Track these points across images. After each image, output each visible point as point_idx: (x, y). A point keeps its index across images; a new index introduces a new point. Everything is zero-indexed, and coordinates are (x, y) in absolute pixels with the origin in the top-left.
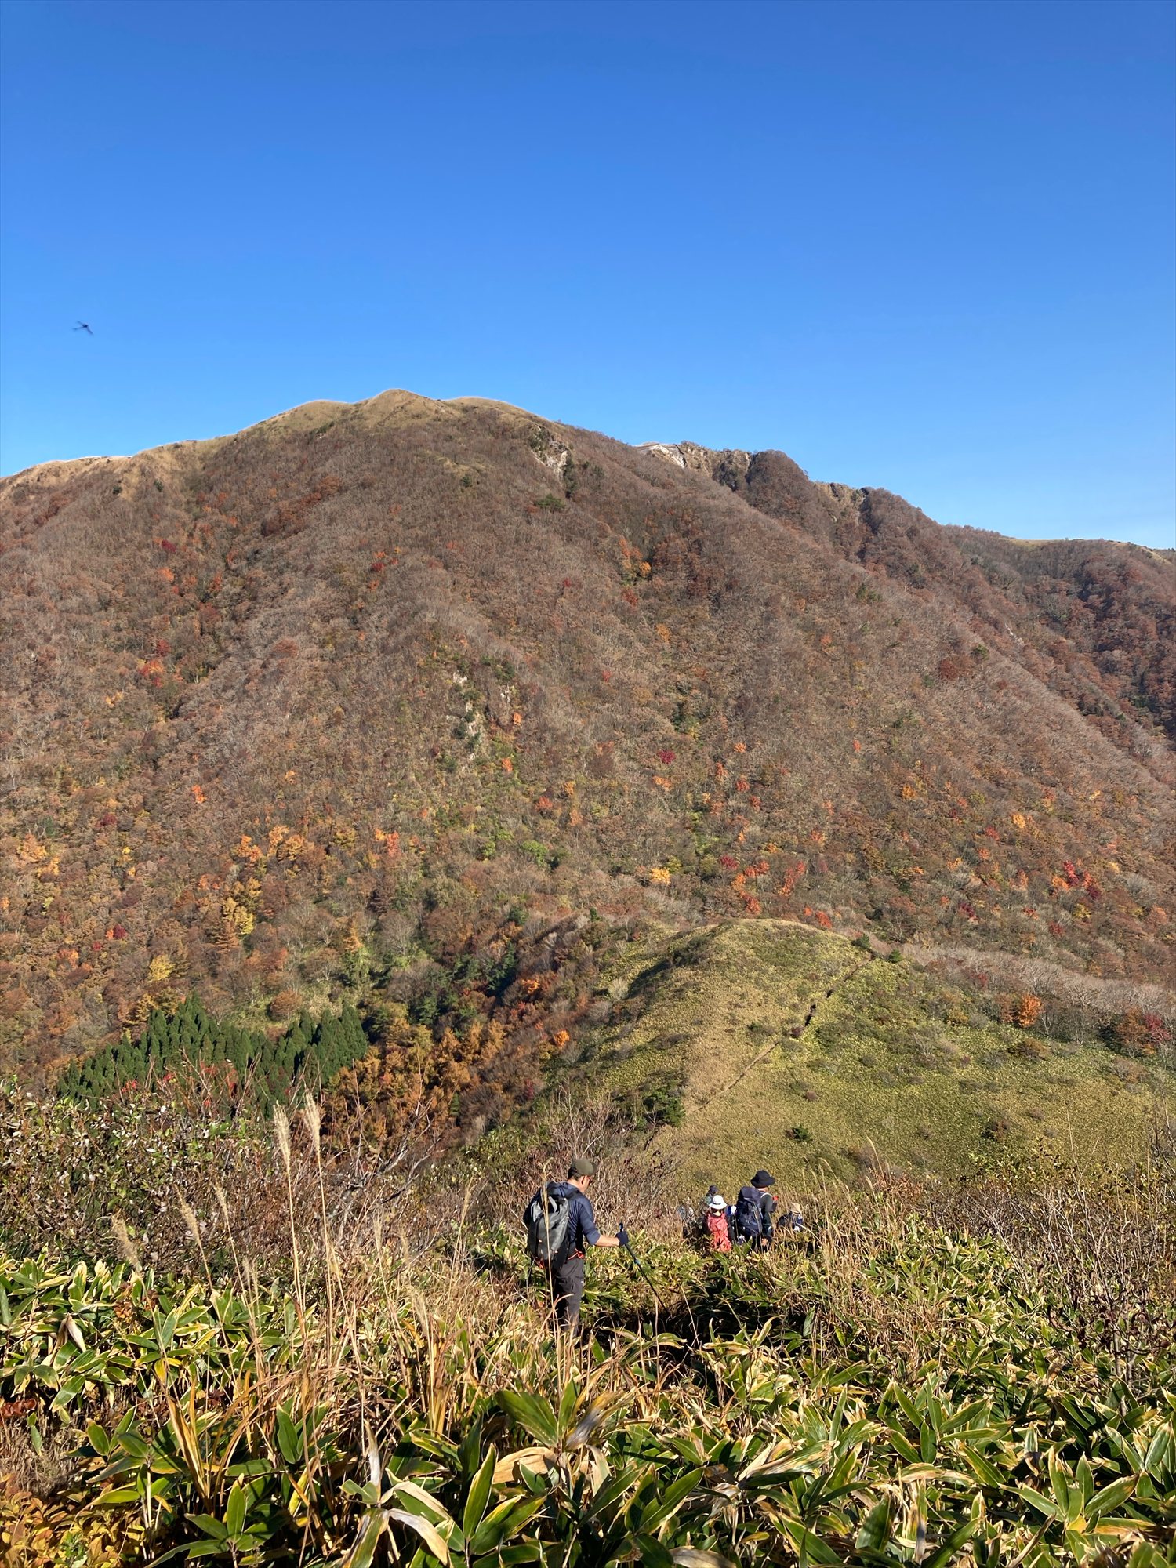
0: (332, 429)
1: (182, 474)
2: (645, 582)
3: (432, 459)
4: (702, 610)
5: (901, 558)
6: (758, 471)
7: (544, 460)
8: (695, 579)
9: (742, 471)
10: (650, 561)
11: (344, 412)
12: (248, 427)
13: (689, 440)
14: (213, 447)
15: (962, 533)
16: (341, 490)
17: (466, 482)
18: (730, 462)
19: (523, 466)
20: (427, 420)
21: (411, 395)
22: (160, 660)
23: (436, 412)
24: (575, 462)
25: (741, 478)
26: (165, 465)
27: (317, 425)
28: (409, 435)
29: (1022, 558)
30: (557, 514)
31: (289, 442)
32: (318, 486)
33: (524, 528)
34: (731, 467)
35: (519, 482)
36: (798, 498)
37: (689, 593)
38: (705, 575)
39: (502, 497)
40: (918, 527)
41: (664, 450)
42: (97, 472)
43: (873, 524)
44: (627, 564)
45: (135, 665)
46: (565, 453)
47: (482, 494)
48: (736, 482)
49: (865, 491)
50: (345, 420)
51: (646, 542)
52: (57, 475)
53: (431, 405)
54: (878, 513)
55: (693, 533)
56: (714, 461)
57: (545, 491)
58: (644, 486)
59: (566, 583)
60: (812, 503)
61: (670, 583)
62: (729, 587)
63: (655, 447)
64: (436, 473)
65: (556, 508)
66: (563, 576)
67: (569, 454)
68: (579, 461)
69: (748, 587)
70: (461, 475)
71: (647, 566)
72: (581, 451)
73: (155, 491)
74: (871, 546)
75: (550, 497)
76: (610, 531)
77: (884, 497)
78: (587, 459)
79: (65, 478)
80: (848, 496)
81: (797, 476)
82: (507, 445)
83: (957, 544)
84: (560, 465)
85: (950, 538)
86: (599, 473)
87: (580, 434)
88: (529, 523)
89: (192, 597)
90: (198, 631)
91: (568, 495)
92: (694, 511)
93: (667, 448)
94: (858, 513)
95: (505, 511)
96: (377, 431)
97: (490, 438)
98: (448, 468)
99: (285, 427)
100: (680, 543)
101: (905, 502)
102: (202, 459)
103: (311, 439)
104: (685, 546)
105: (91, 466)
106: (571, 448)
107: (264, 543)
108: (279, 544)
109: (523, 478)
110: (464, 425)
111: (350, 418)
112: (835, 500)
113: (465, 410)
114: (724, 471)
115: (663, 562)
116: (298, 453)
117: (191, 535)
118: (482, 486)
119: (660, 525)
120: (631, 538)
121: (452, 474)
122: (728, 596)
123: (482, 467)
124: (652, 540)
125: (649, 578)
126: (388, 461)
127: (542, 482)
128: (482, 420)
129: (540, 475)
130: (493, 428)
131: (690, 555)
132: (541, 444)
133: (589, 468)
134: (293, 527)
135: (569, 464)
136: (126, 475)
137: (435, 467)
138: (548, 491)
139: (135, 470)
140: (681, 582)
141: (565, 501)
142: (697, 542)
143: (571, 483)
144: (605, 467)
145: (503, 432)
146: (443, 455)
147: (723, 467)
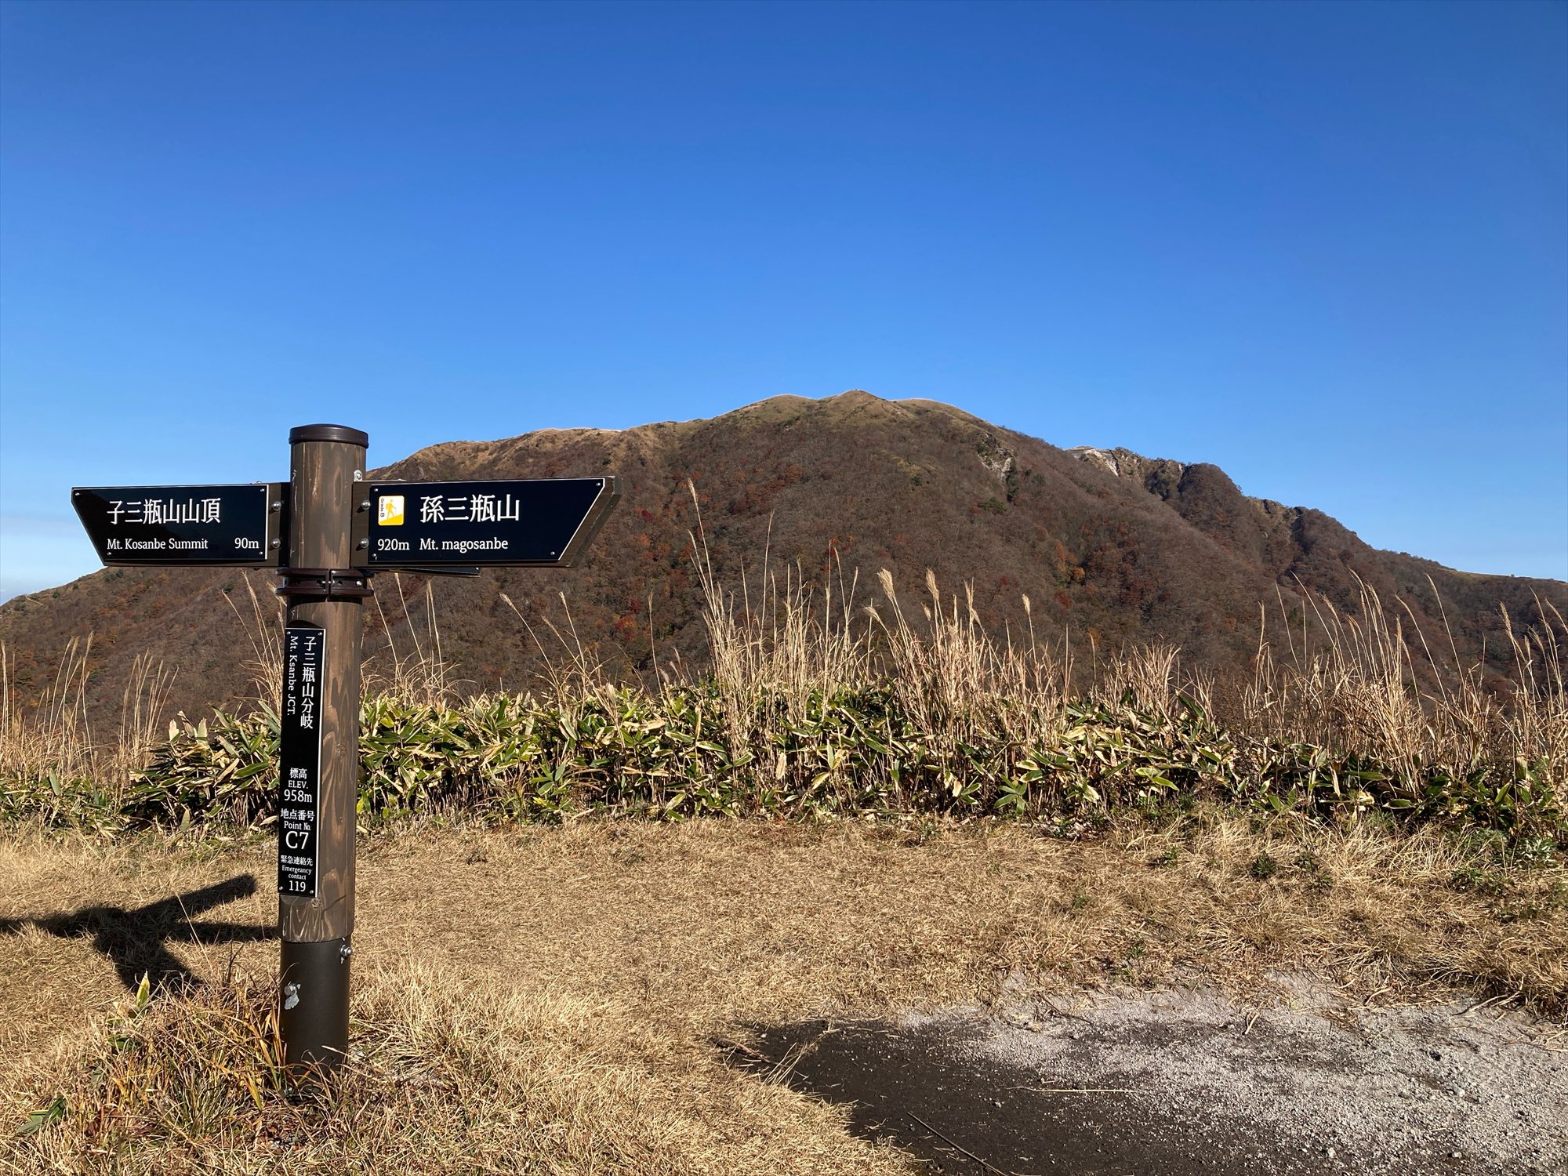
0: (799, 422)
1: (663, 451)
2: (1078, 587)
3: (887, 457)
4: (1133, 617)
5: (1332, 580)
6: (1190, 482)
7: (990, 464)
8: (1128, 588)
9: (1174, 481)
10: (1084, 565)
11: (810, 407)
12: (723, 413)
13: (1125, 446)
14: (690, 429)
15: (1398, 560)
16: (805, 479)
17: (917, 481)
18: (1163, 472)
19: (969, 469)
20: (884, 420)
21: (871, 396)
22: (634, 616)
23: (893, 414)
24: (1018, 468)
25: (1173, 488)
26: (648, 442)
27: (784, 417)
28: (868, 434)
29: (1462, 591)
30: (998, 515)
31: (759, 432)
32: (783, 474)
33: (967, 527)
34: (1164, 476)
35: (966, 484)
36: (1229, 512)
37: (1122, 601)
38: (1139, 586)
39: (949, 496)
40: (1351, 550)
41: (1098, 455)
42: (588, 443)
43: (1305, 545)
44: (1062, 568)
45: (611, 619)
46: (1009, 460)
47: (931, 493)
48: (1168, 491)
49: (1299, 510)
50: (810, 416)
51: (1082, 548)
52: (553, 442)
53: (889, 407)
54: (1312, 533)
55: (1128, 545)
56: (1146, 469)
57: (989, 493)
58: (1081, 493)
59: (1004, 581)
60: (1243, 518)
61: (1104, 590)
62: (1161, 599)
63: (1089, 451)
64: (890, 470)
65: (998, 511)
66: (1002, 574)
67: (1013, 461)
68: (1023, 468)
69: (1181, 601)
70: (913, 475)
71: (1082, 571)
72: (1024, 458)
73: (640, 466)
74: (1300, 565)
75: (993, 500)
76: (1047, 535)
77: (1318, 518)
78: (1030, 467)
79: (560, 444)
80: (1281, 513)
81: (1230, 489)
82: (955, 448)
83: (1392, 570)
84: (1003, 470)
85: (1385, 564)
86: (1040, 480)
87: (1022, 440)
88: (972, 522)
89: (665, 563)
90: (667, 594)
91: (1009, 499)
92: (1131, 523)
93: (1101, 452)
94: (1290, 532)
95: (952, 512)
96: (838, 428)
97: (940, 441)
98: (901, 467)
99: (757, 418)
100: (1115, 553)
101: (1339, 525)
102: (680, 440)
103: (778, 431)
104: (1120, 556)
105: (583, 436)
106: (1016, 455)
107: (731, 520)
108: (744, 523)
109: (969, 480)
110: (917, 427)
111: (816, 412)
112: (1267, 516)
113: (918, 413)
114: (1157, 477)
115: (1097, 568)
116: (766, 442)
117: (666, 507)
118: (931, 485)
119: (1096, 533)
120: (1067, 543)
121: (905, 473)
122: (1159, 607)
123: (932, 468)
124: (1088, 547)
125: (1083, 583)
126: (847, 456)
127: (986, 485)
128: (933, 422)
129: (985, 478)
130: (944, 432)
131: (1124, 565)
132: (988, 450)
133: (1031, 477)
134: (758, 508)
135: (1013, 470)
136: (615, 449)
137: (890, 465)
138: (992, 494)
139: (623, 445)
140: (1114, 590)
141: (1007, 505)
142: (1132, 553)
143: (1013, 488)
144: (1047, 474)
145: (953, 436)
146: (897, 455)
147: (1155, 475)
